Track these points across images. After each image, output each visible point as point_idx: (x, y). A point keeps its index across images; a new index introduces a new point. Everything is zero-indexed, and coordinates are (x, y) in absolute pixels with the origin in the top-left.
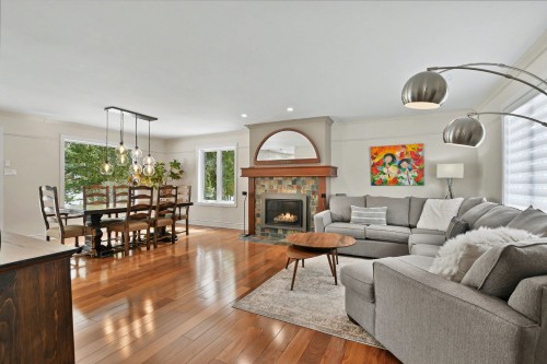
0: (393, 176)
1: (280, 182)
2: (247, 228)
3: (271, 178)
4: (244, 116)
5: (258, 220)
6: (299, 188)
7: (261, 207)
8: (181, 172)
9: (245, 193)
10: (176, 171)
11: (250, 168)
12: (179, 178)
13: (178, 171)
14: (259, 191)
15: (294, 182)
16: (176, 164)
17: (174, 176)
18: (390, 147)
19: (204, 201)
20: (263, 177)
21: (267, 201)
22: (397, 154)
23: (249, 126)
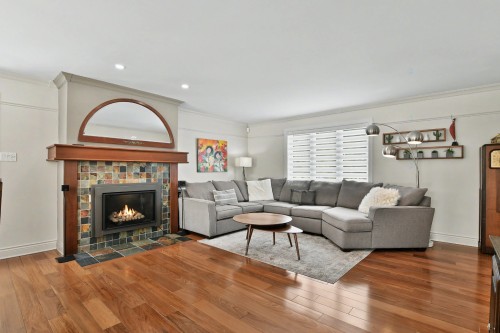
0: (212, 164)
1: (123, 169)
2: (62, 246)
3: (109, 163)
5: (85, 228)
6: (149, 176)
15: (142, 170)
18: (210, 140)
20: (93, 163)
22: (214, 147)
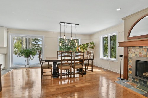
2: (122, 74)
3: (141, 47)
4: (119, 9)
5: (130, 72)
7: (132, 64)
8: (94, 46)
9: (121, 56)
10: (92, 46)
11: (125, 42)
12: (93, 48)
13: (93, 46)
14: (131, 55)
16: (93, 43)
17: (92, 48)
19: (103, 58)
20: (134, 47)
21: (137, 62)
23: (123, 19)
